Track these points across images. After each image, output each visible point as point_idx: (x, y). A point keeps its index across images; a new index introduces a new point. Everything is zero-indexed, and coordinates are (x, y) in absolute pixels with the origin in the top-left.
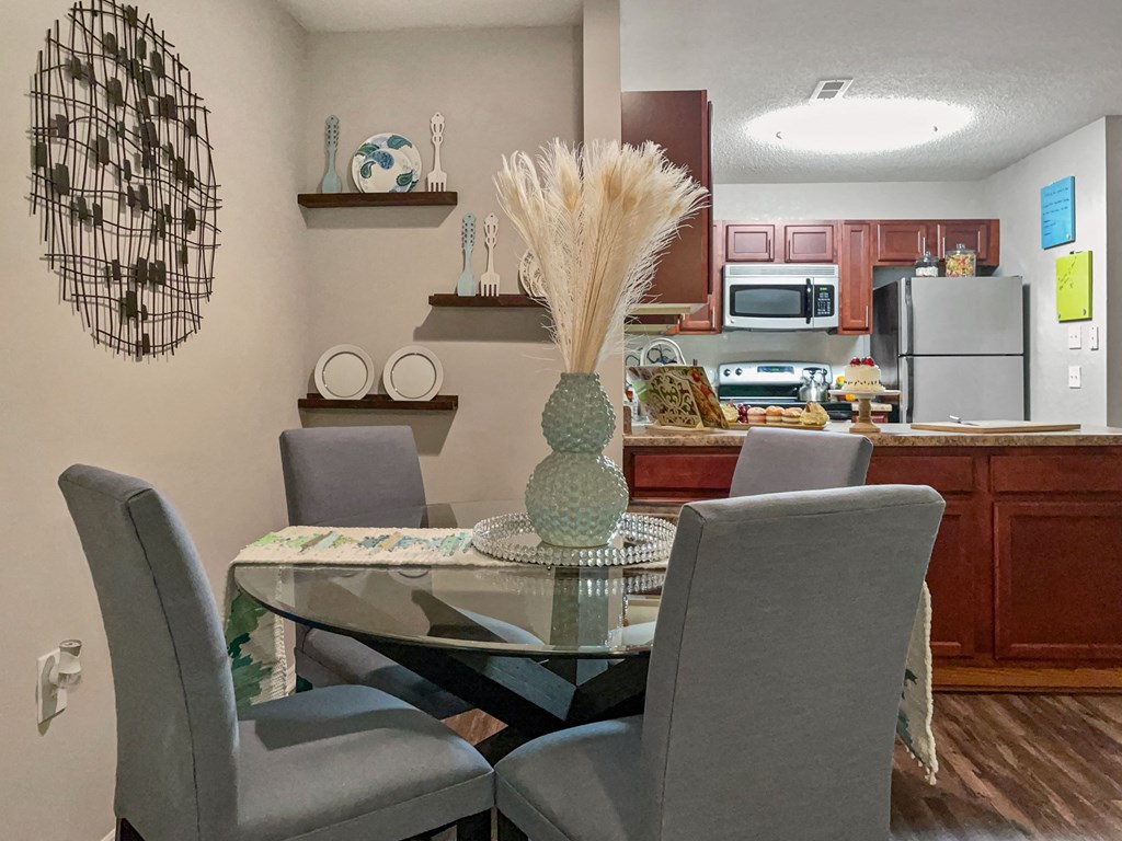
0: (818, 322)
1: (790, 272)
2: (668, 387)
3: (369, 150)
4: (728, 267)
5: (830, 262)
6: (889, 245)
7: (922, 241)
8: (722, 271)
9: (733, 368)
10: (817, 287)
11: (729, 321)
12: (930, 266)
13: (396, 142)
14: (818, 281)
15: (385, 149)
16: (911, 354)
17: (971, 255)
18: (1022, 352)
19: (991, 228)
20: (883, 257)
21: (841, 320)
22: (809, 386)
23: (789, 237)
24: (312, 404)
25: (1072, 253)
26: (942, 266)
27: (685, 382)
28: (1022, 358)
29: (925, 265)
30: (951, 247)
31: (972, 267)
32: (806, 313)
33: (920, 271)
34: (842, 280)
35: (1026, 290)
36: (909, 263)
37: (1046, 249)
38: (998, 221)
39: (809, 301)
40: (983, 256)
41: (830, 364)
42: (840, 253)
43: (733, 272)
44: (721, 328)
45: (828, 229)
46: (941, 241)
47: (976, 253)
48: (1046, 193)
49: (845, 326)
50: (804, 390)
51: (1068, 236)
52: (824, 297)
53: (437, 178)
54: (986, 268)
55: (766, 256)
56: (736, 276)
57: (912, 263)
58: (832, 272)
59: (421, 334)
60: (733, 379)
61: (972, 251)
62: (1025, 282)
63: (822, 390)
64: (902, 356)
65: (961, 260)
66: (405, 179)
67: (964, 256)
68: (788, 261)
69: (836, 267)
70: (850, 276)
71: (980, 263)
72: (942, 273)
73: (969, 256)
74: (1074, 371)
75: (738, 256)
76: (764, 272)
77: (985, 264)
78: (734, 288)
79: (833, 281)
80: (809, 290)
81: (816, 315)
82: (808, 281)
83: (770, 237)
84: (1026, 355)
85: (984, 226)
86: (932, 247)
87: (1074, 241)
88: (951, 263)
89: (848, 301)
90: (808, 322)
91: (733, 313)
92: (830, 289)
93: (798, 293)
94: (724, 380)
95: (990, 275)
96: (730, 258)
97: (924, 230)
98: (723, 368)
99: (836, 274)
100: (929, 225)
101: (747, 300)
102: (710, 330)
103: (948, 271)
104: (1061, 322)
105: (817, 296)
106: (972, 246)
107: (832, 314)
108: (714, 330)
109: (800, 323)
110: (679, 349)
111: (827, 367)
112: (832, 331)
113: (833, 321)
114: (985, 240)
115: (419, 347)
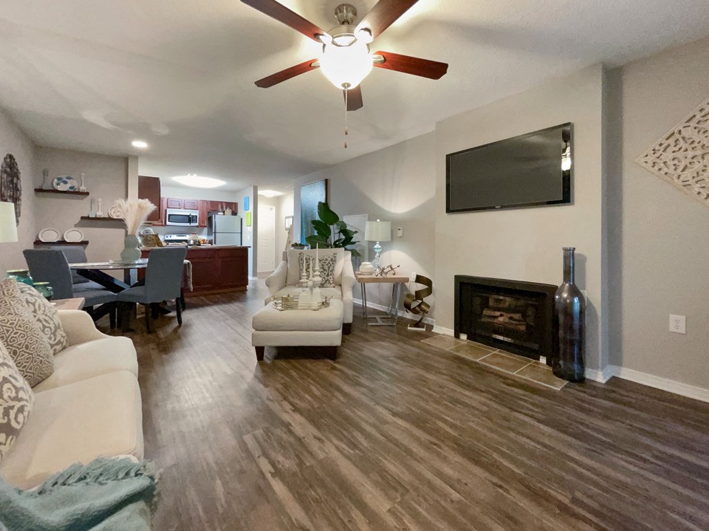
0: (192, 224)
1: (185, 212)
2: (149, 239)
3: (59, 179)
4: (168, 209)
5: (197, 210)
6: (212, 207)
7: (220, 206)
8: (166, 210)
9: (169, 236)
10: (193, 216)
11: (168, 223)
12: (221, 212)
13: (69, 178)
14: (193, 214)
15: (65, 179)
16: (215, 233)
19: (236, 204)
20: (210, 209)
23: (186, 203)
24: (38, 243)
25: (248, 212)
26: (224, 212)
27: (154, 238)
30: (226, 208)
31: (231, 213)
32: (190, 222)
33: (219, 213)
34: (199, 215)
35: (241, 219)
37: (245, 210)
38: (238, 203)
39: (190, 219)
40: (234, 211)
41: (197, 235)
42: (199, 208)
44: (165, 225)
45: (196, 202)
46: (224, 207)
47: (232, 210)
48: (245, 199)
49: (200, 225)
51: (248, 208)
52: (194, 218)
53: (83, 188)
54: (234, 213)
55: (179, 207)
56: (170, 212)
57: (216, 211)
59: (76, 226)
60: (169, 238)
62: (242, 217)
64: (213, 234)
65: (228, 211)
66: (71, 188)
68: (185, 209)
70: (202, 214)
72: (224, 214)
73: (230, 211)
74: (249, 236)
75: (171, 207)
76: (178, 211)
78: (169, 215)
80: (190, 216)
82: (190, 214)
83: (180, 202)
84: (241, 233)
85: (234, 204)
86: (222, 208)
87: (249, 210)
88: (226, 212)
89: (201, 219)
90: (190, 224)
91: (169, 221)
92: (196, 216)
93: (187, 217)
94: (166, 239)
95: (235, 215)
96: (169, 207)
97: (220, 204)
98: (165, 235)
99: (198, 213)
100: (222, 203)
101: (172, 218)
102: (162, 225)
104: (247, 226)
105: (192, 218)
106: (231, 208)
107: (197, 222)
109: (188, 224)
110: (152, 230)
112: (197, 226)
113: (197, 224)
114: (234, 207)
115: (76, 229)
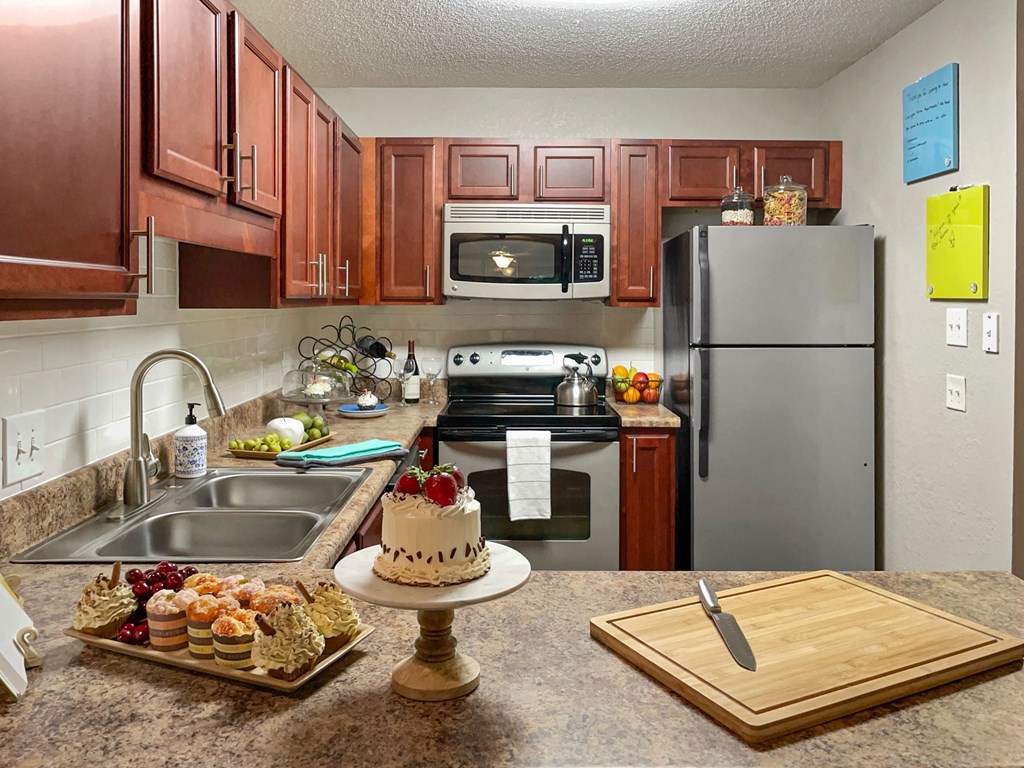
0: (579, 290)
1: (539, 215)
4: (449, 206)
5: (600, 200)
6: (683, 176)
7: (730, 171)
8: (441, 213)
9: (466, 354)
10: (579, 237)
11: (450, 287)
12: (741, 208)
14: (579, 228)
16: (705, 343)
17: (800, 192)
18: (872, 342)
19: (828, 154)
20: (676, 195)
21: (615, 286)
22: (570, 383)
23: (541, 162)
25: (953, 189)
26: (758, 208)
28: (872, 350)
29: (735, 207)
30: (771, 180)
31: (801, 211)
32: (563, 278)
33: (728, 216)
34: (615, 228)
35: (879, 246)
36: (713, 204)
37: (909, 183)
38: (841, 143)
39: (566, 258)
40: (818, 194)
41: (606, 348)
42: (614, 188)
43: (455, 214)
44: (441, 296)
45: (596, 153)
46: (759, 171)
47: (808, 188)
48: (910, 96)
49: (622, 295)
50: (564, 388)
51: (947, 162)
52: (588, 253)
54: (822, 212)
55: (505, 191)
56: (459, 220)
57: (712, 205)
58: (599, 216)
60: (468, 369)
61: (801, 187)
62: (877, 233)
63: (587, 389)
64: (695, 346)
65: (786, 200)
67: (790, 194)
68: (539, 199)
69: (607, 208)
70: (630, 223)
71: (814, 205)
72: (758, 220)
73: (797, 193)
74: (954, 382)
75: (468, 192)
76: (502, 214)
77: (821, 205)
78: (458, 240)
79: (602, 228)
80: (565, 242)
81: (577, 280)
82: (565, 228)
83: (513, 161)
84: (878, 346)
85: (821, 152)
86: (745, 180)
87: (956, 170)
88: (771, 204)
89: (624, 258)
90: (565, 290)
91: (456, 275)
92: (599, 239)
93: (552, 247)
94: (454, 371)
95: (828, 223)
96: (454, 193)
97: (735, 156)
98: (453, 353)
99: (607, 218)
100: (742, 148)
101: (471, 254)
102: (424, 300)
103: (767, 216)
104: (933, 300)
105: (579, 251)
106: (802, 179)
107: (600, 277)
108: (430, 300)
109: (553, 291)
111: (601, 352)
112: (602, 302)
113: (601, 288)
114: (821, 170)
